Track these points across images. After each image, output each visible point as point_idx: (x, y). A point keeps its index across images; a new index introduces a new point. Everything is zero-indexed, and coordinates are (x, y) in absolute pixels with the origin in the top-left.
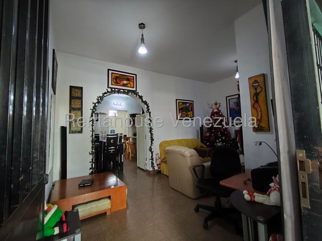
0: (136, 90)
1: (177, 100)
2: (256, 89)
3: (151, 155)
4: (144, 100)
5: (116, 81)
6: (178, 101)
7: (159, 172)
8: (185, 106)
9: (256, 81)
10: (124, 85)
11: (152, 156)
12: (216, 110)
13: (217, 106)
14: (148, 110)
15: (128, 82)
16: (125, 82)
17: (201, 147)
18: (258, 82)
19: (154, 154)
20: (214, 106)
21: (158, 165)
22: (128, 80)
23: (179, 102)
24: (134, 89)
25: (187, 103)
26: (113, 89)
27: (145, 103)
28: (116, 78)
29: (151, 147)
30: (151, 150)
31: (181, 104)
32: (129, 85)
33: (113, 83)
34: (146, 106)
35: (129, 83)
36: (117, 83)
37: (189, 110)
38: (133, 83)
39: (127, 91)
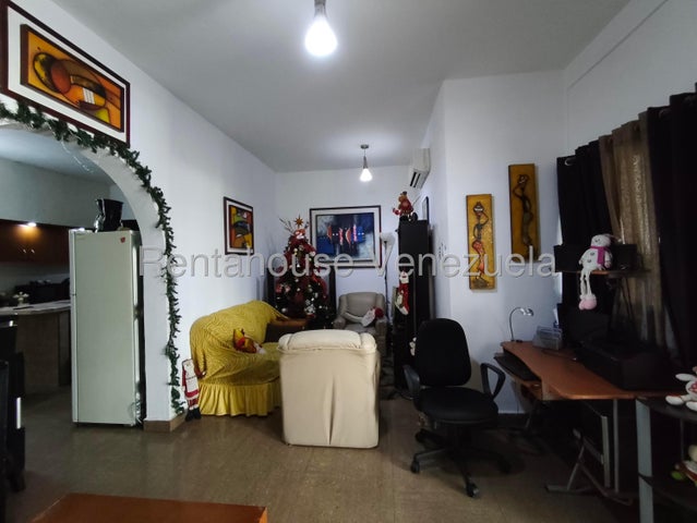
0: (127, 144)
1: (226, 199)
2: (479, 217)
3: (170, 370)
4: (153, 185)
5: (48, 74)
6: (229, 203)
8: (241, 219)
9: (479, 205)
10: (84, 107)
11: (175, 371)
12: (300, 237)
13: (302, 227)
15: (101, 101)
16: (89, 97)
18: (482, 207)
19: (179, 366)
20: (295, 227)
22: (99, 90)
23: (230, 207)
24: (122, 137)
25: (243, 211)
26: (32, 110)
27: (157, 195)
28: (50, 63)
29: (170, 345)
30: (170, 351)
31: (234, 210)
32: (104, 115)
33: (32, 79)
34: (156, 207)
35: (104, 107)
36: (52, 89)
37: (245, 228)
38: (119, 112)
39: (92, 135)
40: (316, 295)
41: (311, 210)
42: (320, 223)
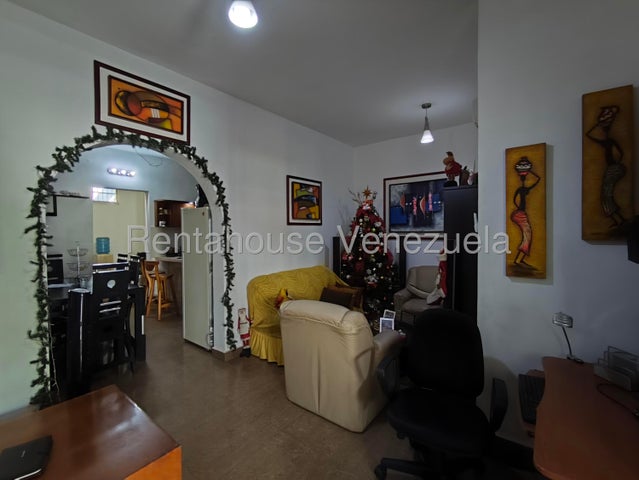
0: (188, 142)
1: (288, 177)
2: (523, 178)
3: (226, 315)
4: (210, 171)
5: (126, 105)
6: (291, 180)
7: (246, 353)
8: (305, 193)
9: (524, 160)
10: (152, 122)
11: (230, 316)
12: (366, 207)
13: (369, 198)
14: (221, 198)
15: (165, 115)
16: (156, 113)
17: (337, 285)
19: (235, 313)
20: (363, 198)
21: (242, 337)
22: (164, 107)
23: (293, 183)
24: (183, 138)
25: (309, 186)
26: (117, 131)
27: (214, 179)
28: (127, 96)
29: (226, 295)
30: (226, 301)
31: (297, 187)
32: (167, 125)
33: (115, 110)
34: (215, 188)
35: (168, 118)
36: (128, 113)
37: (312, 201)
38: (179, 120)
39: (159, 141)
40: (380, 265)
41: (385, 180)
42: (393, 193)
